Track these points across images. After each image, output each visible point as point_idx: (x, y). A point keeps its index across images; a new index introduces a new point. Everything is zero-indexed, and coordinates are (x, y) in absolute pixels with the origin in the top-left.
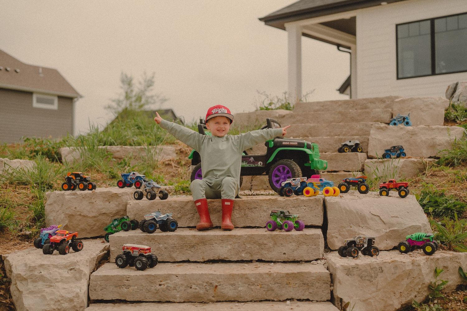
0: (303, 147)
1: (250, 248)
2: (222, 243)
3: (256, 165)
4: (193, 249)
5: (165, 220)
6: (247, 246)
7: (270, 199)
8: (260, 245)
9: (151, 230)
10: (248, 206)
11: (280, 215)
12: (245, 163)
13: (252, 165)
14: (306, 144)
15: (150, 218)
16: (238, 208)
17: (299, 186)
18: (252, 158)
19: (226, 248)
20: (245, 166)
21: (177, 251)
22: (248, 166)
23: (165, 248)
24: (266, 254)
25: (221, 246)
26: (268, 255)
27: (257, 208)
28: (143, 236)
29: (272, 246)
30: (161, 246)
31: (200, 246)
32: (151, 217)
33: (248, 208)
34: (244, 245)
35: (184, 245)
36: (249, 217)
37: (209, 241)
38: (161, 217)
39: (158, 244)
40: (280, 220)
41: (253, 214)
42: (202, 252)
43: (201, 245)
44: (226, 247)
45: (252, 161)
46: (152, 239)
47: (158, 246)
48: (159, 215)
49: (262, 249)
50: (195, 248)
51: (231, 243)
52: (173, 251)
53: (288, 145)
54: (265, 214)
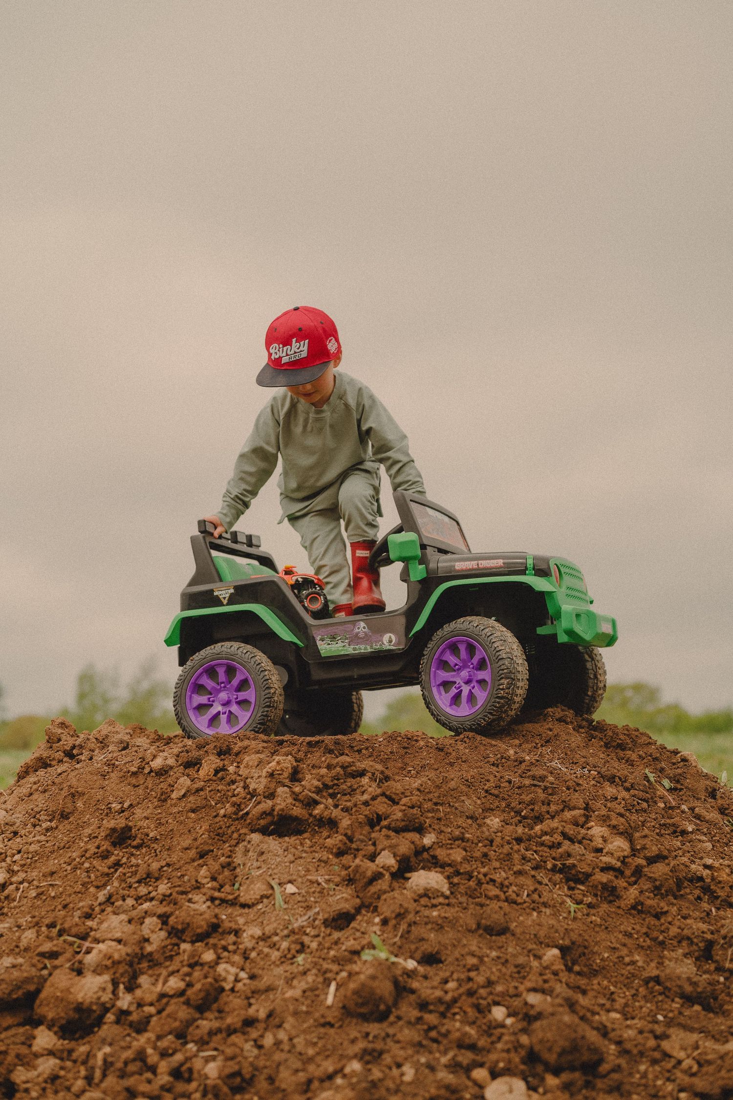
0: (523, 572)
3: (377, 647)
12: (340, 644)
13: (362, 647)
14: (530, 562)
18: (362, 624)
20: (342, 653)
22: (350, 650)
45: (361, 635)
53: (473, 569)
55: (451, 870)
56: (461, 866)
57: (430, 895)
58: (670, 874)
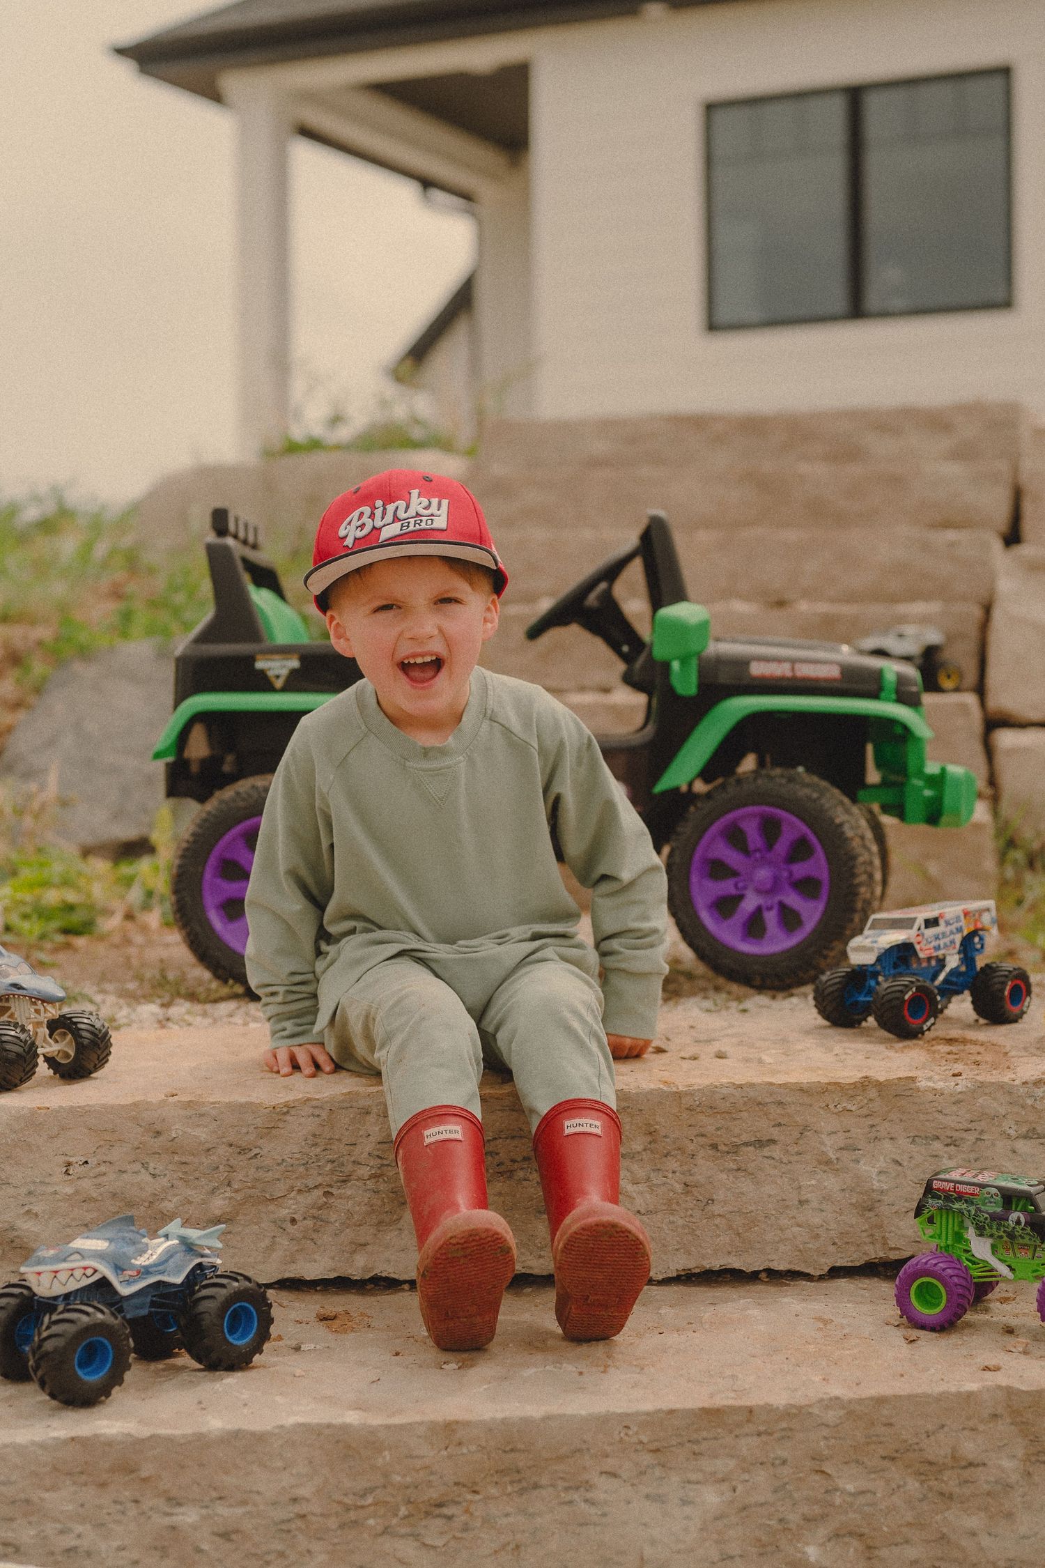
0: (876, 696)
1: (861, 1500)
2: (658, 1472)
4: (433, 1531)
5: (178, 1280)
6: (841, 1483)
7: (865, 1084)
8: (929, 1469)
9: (91, 1378)
10: (711, 1129)
11: (998, 1219)
15: (73, 1286)
16: (639, 1148)
17: (953, 962)
19: (688, 1510)
21: (316, 1546)
23: (225, 1536)
24: (974, 1534)
25: (647, 1497)
26: (986, 1541)
27: (772, 1141)
28: (43, 1446)
29: (1014, 1478)
30: (188, 1516)
31: (488, 1498)
32: (78, 1274)
33: (714, 1147)
34: (817, 1477)
35: (370, 1500)
36: (716, 1209)
37: (561, 1459)
38: (141, 1261)
39: (161, 1503)
40: (994, 1249)
41: (745, 1185)
42: (504, 1546)
43: (494, 1491)
44: (685, 1502)
46: (112, 1470)
47: (167, 1521)
48: (130, 1250)
49: (947, 1497)
50: (450, 1518)
51: (723, 1465)
52: (282, 1555)
54: (832, 1183)
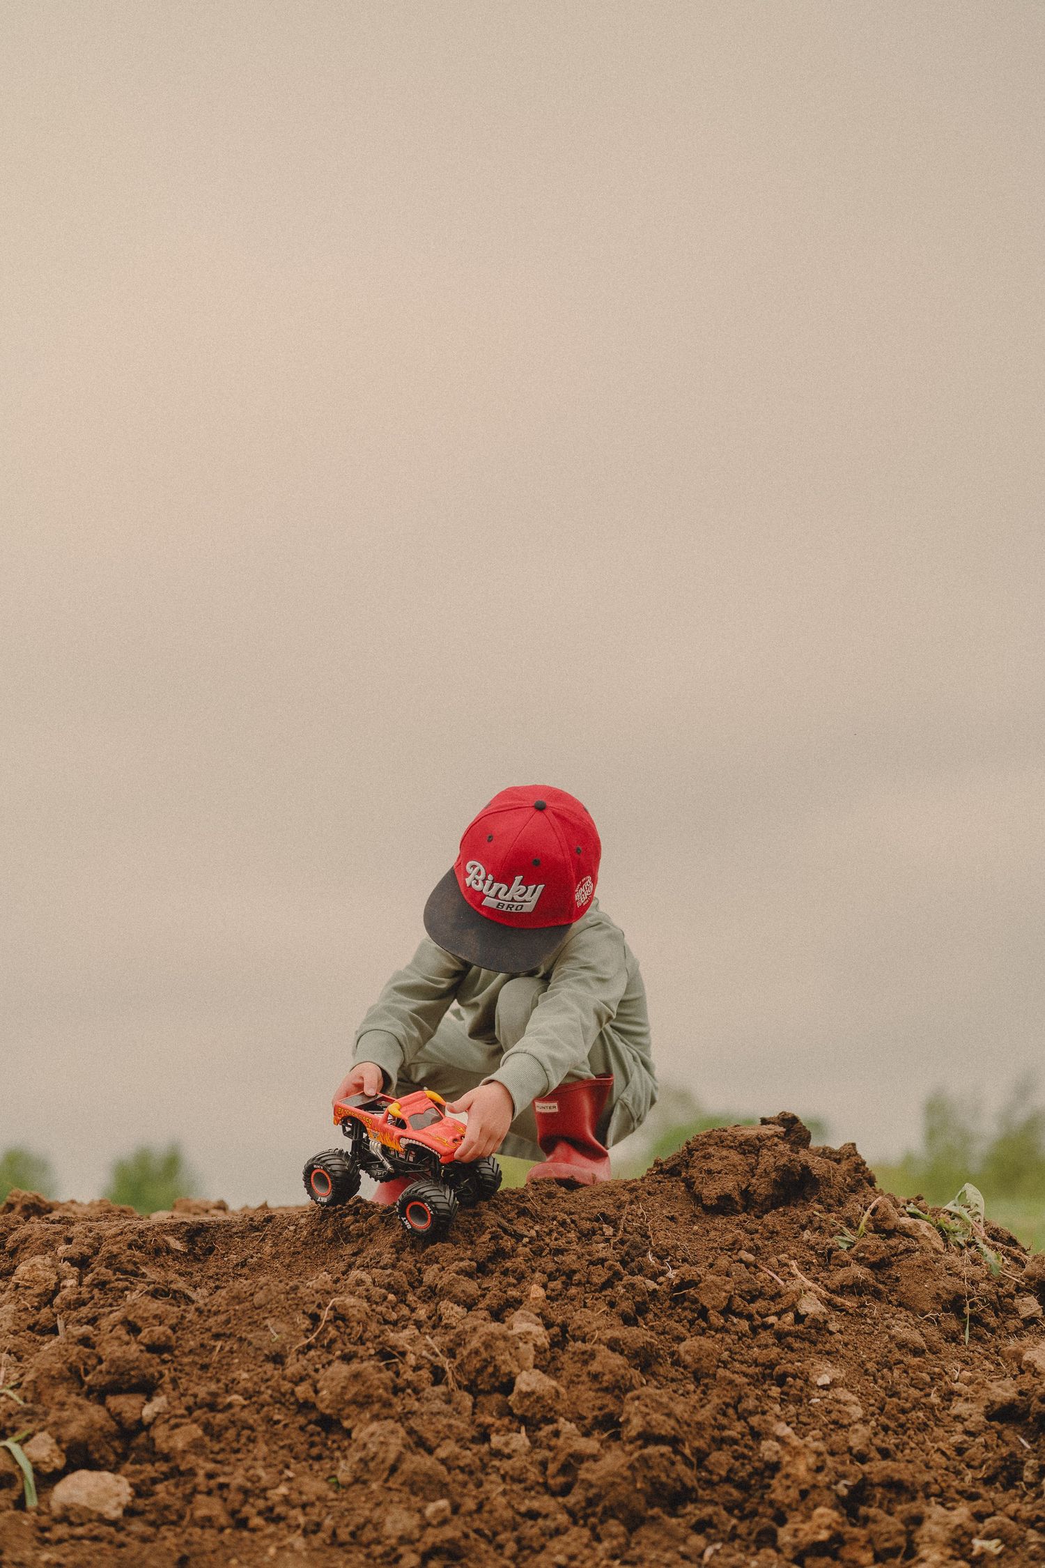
55: (164, 1467)
56: (183, 1458)
57: (73, 1519)
58: (628, 1473)
